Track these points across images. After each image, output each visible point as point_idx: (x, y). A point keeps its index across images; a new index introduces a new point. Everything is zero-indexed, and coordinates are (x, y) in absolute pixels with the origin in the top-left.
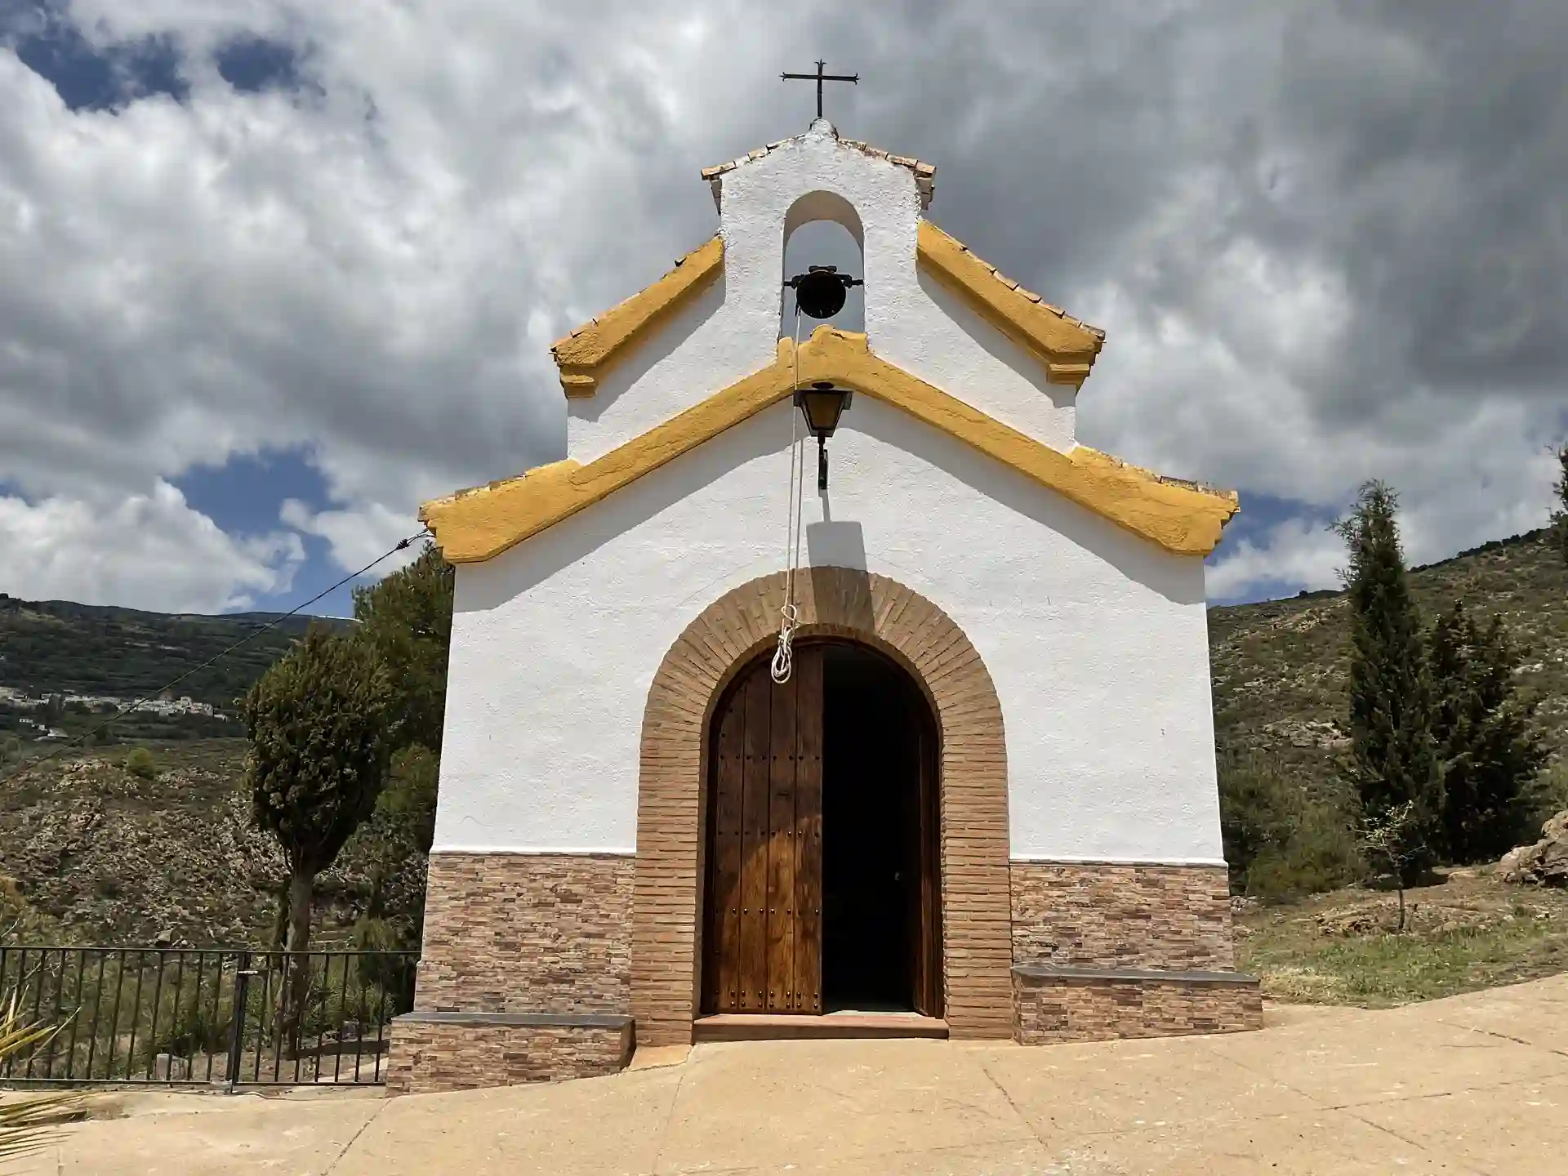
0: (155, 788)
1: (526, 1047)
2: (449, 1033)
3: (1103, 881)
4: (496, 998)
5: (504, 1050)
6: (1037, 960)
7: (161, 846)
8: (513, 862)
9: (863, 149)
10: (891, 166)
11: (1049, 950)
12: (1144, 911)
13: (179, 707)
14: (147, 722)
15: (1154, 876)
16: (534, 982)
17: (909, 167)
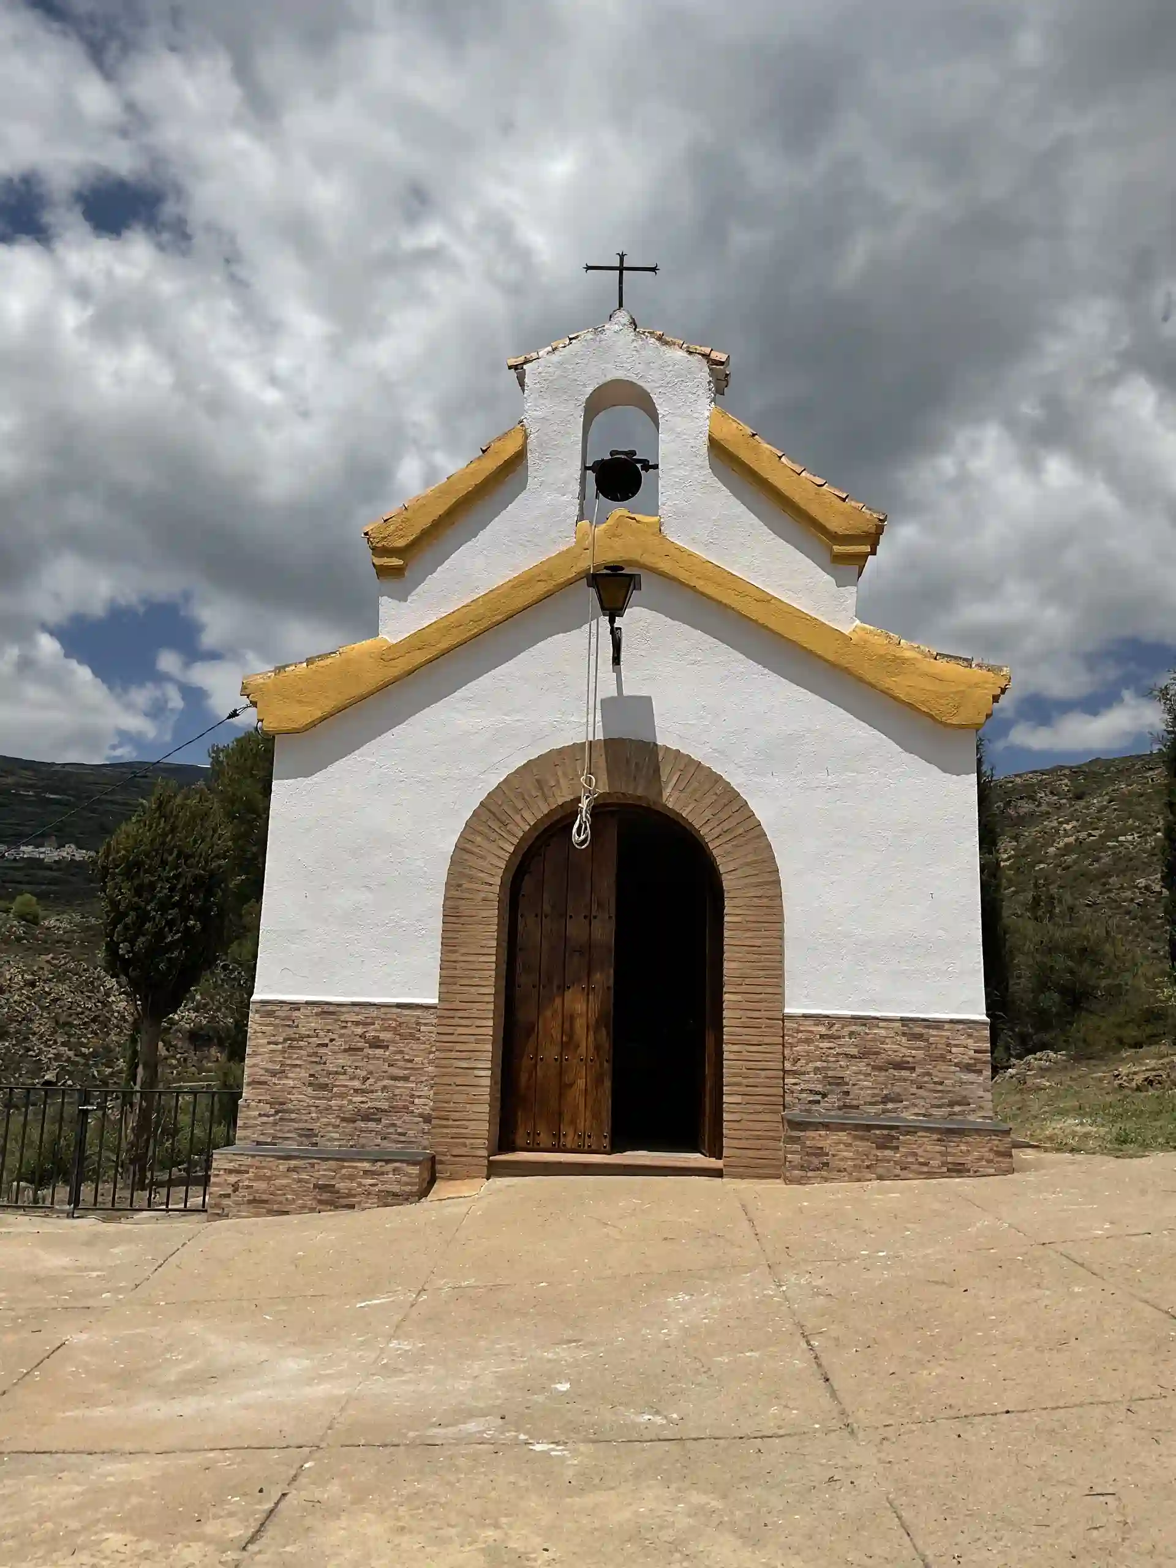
0: (40, 933)
1: (333, 1178)
2: (264, 1164)
3: (871, 1034)
4: (309, 1133)
5: (314, 1181)
6: (808, 1107)
7: (47, 989)
8: (326, 1010)
9: (660, 338)
10: (686, 354)
11: (818, 1098)
12: (908, 1062)
13: (65, 854)
14: (33, 869)
15: (918, 1030)
16: (343, 1120)
17: (703, 355)
